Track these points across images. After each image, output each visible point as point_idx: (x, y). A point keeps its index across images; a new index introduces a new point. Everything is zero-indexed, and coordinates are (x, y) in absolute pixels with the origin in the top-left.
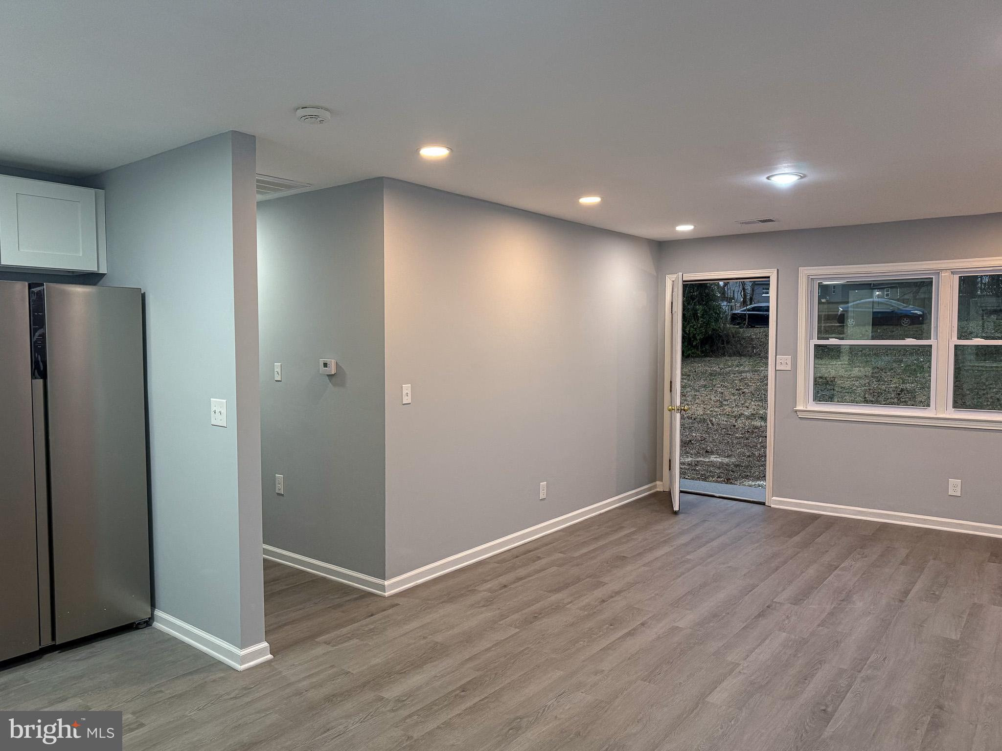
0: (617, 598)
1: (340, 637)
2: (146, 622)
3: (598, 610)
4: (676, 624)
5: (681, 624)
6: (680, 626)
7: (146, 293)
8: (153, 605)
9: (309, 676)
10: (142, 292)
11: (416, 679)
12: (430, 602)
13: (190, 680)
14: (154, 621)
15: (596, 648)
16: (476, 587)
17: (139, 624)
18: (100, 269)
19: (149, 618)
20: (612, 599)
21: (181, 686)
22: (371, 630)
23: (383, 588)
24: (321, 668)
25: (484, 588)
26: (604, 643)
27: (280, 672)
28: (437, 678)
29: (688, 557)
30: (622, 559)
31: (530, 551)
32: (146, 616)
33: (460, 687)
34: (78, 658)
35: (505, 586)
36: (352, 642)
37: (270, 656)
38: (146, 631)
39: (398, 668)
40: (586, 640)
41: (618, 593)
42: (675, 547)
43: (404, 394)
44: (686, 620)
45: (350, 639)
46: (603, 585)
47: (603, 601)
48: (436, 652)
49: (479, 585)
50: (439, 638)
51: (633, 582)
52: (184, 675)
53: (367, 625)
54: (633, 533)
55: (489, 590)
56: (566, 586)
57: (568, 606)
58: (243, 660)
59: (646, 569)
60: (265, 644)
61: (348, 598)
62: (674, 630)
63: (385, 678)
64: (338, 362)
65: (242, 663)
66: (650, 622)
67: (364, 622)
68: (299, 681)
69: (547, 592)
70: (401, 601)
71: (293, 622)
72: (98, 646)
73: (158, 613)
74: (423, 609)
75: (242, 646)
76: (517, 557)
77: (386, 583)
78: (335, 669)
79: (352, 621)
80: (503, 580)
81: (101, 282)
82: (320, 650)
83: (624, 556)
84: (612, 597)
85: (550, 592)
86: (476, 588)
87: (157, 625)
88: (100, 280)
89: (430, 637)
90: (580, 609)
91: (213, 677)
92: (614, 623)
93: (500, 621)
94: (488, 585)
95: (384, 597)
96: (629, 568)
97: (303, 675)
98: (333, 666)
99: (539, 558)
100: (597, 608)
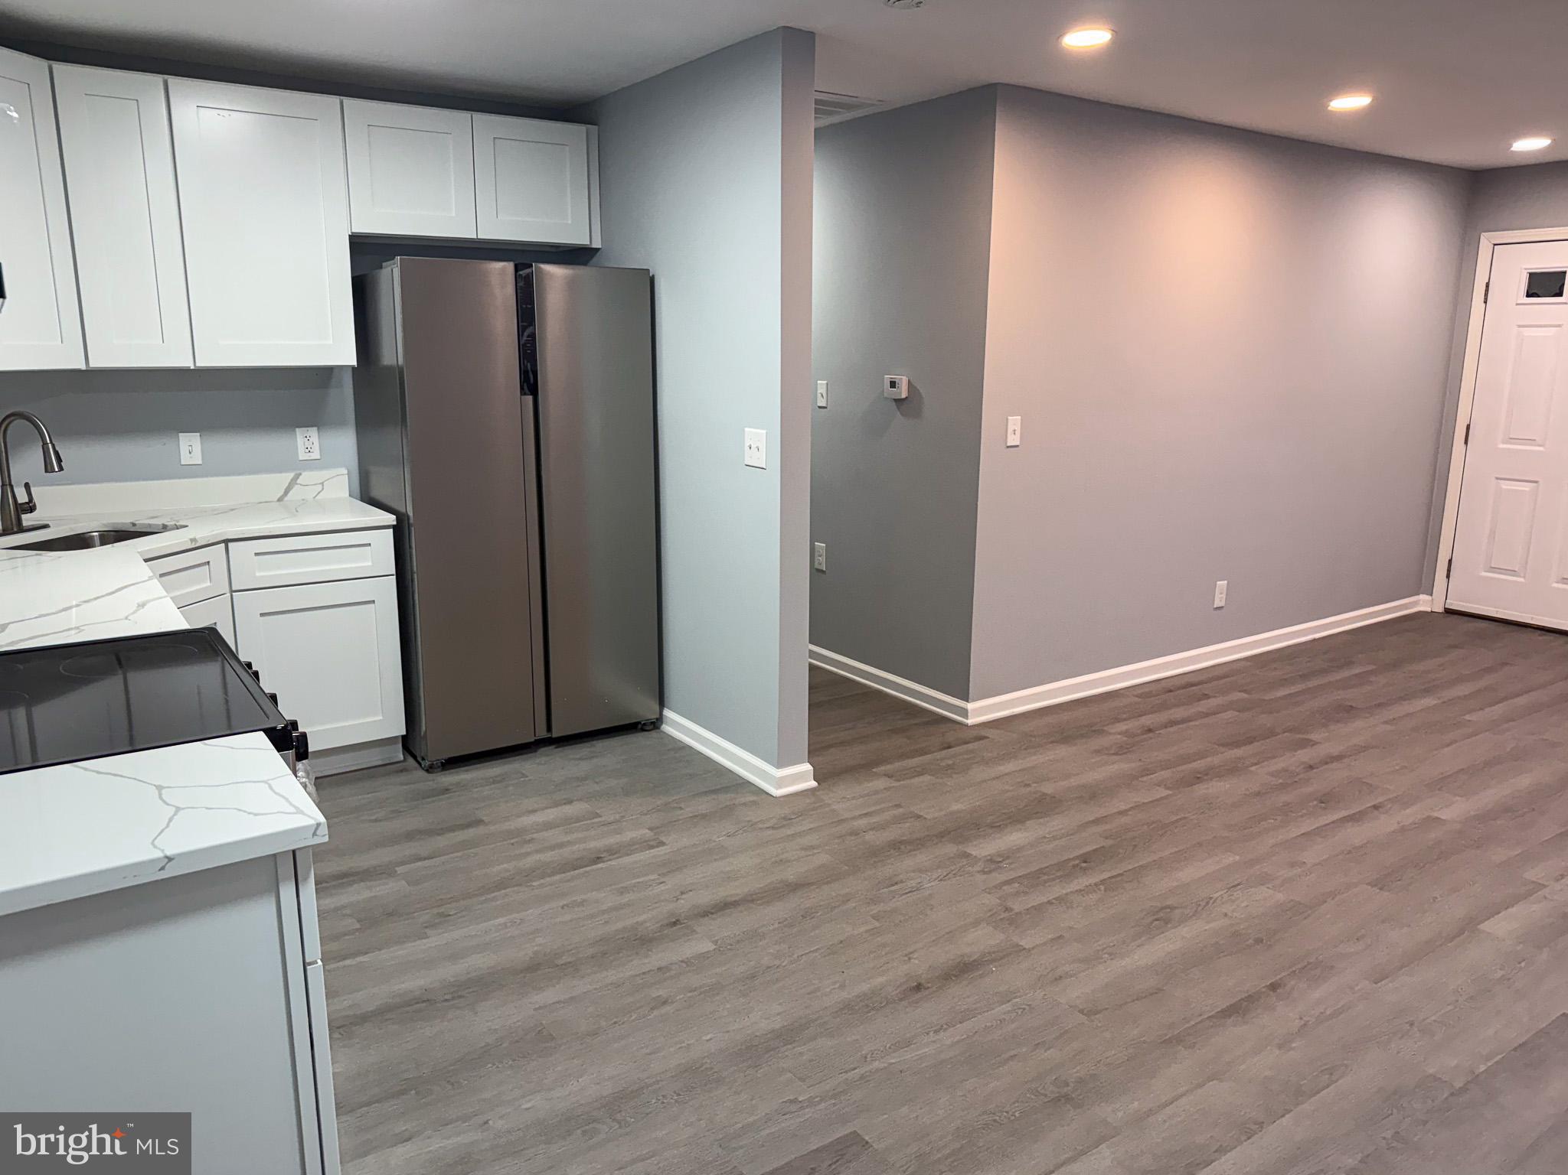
0: (1335, 765)
1: (907, 769)
2: (653, 723)
3: (1300, 779)
4: (1435, 814)
5: (1445, 815)
6: (1443, 818)
7: (656, 277)
8: (662, 704)
9: (866, 814)
10: (651, 275)
11: (1014, 838)
12: (1033, 739)
13: (714, 799)
14: (662, 723)
15: (1294, 831)
16: (1104, 726)
17: (644, 724)
18: (593, 242)
19: (657, 719)
20: (1326, 766)
21: (703, 805)
22: (949, 767)
23: (964, 713)
24: (883, 805)
25: (1119, 730)
26: (1308, 825)
27: (829, 805)
28: (1045, 840)
29: (1467, 717)
30: (1348, 711)
31: (1193, 685)
32: (654, 716)
33: (1081, 855)
34: (578, 757)
35: (1150, 730)
36: (921, 779)
37: (814, 784)
38: (654, 734)
39: (990, 819)
40: (1279, 818)
41: (1339, 758)
42: (1445, 699)
43: (1010, 431)
44: (1454, 810)
45: (921, 774)
46: (1313, 745)
47: (1311, 767)
48: (1043, 806)
49: (1108, 725)
50: (1048, 788)
51: (1363, 745)
52: (706, 793)
53: (942, 759)
54: (1371, 672)
55: (1125, 733)
56: (1250, 741)
57: (1253, 768)
58: (780, 782)
59: (1388, 727)
60: (807, 767)
61: (917, 721)
62: (1431, 821)
63: (972, 829)
64: (911, 380)
65: (779, 786)
66: (1389, 806)
67: (938, 755)
68: (854, 818)
69: (1218, 745)
70: (991, 733)
71: (842, 743)
72: (600, 745)
73: (668, 713)
74: (1024, 747)
75: (779, 765)
76: (1171, 691)
77: (970, 706)
78: (901, 810)
79: (923, 752)
80: (1147, 720)
81: (595, 260)
82: (880, 783)
83: (1351, 706)
84: (1327, 763)
85: (1223, 745)
86: (1105, 728)
87: (666, 728)
88: (592, 257)
89: (1035, 785)
90: (1272, 774)
91: (743, 800)
92: (1326, 800)
93: (1142, 776)
94: (1122, 727)
95: (967, 725)
96: (1359, 724)
97: (857, 813)
98: (898, 806)
99: (1206, 696)
100: (1299, 777)
